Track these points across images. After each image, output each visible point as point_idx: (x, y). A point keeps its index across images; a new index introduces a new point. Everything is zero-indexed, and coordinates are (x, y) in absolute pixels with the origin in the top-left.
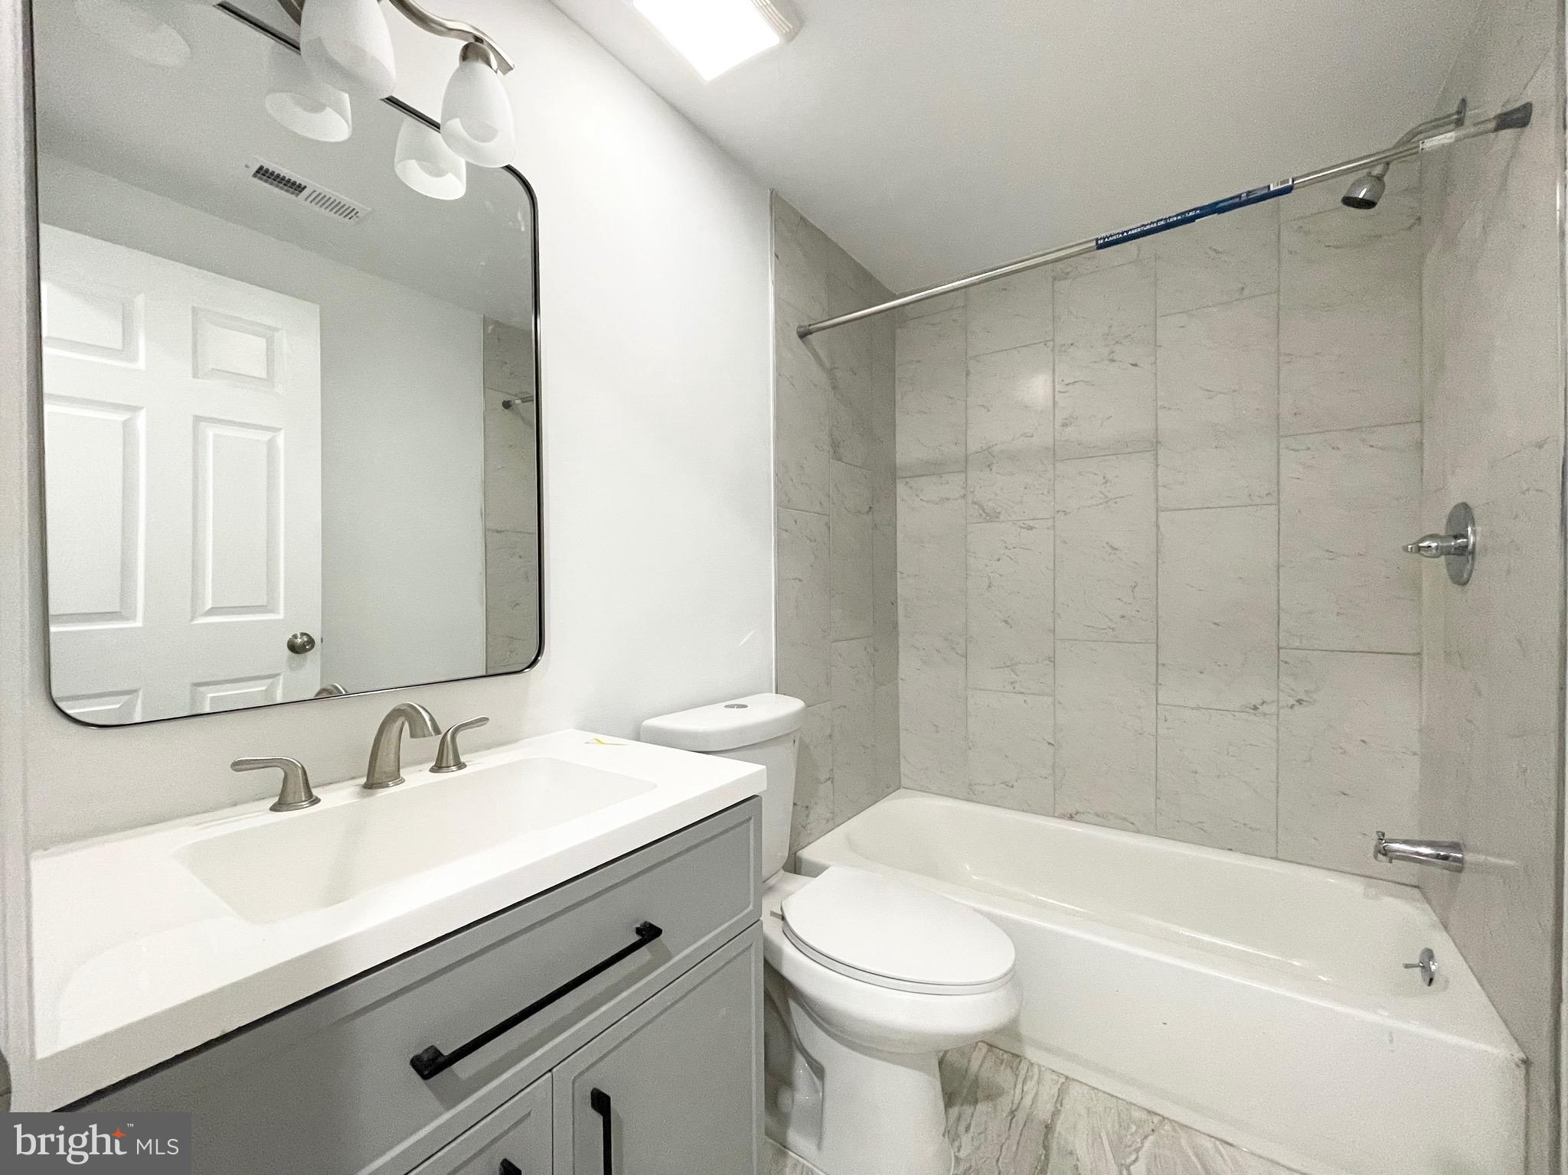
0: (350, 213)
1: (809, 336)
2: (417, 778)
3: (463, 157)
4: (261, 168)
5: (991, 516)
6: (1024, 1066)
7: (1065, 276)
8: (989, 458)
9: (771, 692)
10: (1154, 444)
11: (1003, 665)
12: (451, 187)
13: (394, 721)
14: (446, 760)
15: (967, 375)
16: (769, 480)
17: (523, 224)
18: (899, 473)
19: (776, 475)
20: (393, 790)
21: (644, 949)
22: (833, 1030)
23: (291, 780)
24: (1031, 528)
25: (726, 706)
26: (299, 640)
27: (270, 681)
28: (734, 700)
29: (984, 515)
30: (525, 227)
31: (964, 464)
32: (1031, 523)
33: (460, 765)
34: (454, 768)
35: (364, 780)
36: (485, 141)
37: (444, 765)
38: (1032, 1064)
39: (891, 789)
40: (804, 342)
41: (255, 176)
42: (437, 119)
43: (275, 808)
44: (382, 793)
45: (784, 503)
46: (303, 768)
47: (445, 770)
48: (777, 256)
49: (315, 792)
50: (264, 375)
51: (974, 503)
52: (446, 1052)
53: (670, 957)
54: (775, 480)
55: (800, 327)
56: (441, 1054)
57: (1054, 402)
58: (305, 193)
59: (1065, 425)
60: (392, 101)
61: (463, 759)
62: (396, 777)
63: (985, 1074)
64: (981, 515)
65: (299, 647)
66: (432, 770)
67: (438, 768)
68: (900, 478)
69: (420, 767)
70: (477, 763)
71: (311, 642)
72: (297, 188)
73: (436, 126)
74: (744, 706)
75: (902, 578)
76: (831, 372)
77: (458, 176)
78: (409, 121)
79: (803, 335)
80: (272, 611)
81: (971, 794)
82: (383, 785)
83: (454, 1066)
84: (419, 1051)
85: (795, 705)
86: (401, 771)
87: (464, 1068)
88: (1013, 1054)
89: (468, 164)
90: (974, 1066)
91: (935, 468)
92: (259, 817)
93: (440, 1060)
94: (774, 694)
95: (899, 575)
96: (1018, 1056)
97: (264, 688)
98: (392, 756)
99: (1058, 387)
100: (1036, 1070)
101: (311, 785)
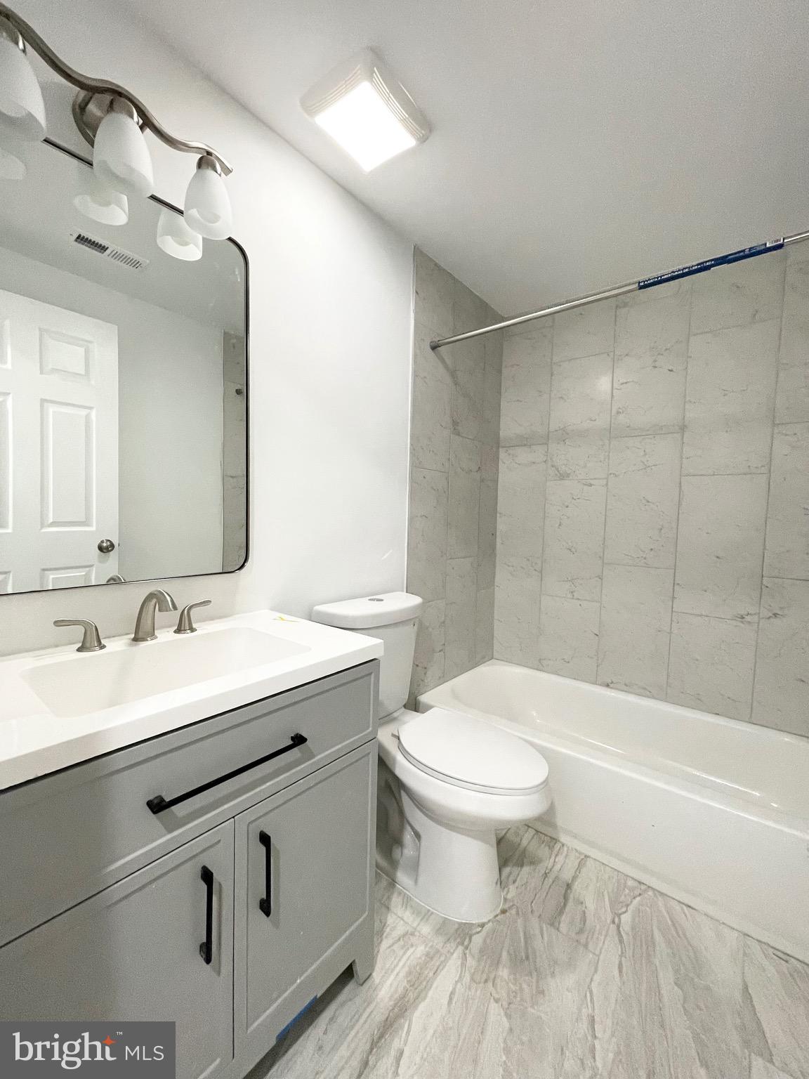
0: (136, 264)
1: (438, 348)
2: (166, 636)
3: (200, 234)
4: (80, 236)
5: (563, 476)
6: (558, 846)
7: (625, 305)
8: (565, 435)
9: (403, 591)
10: (683, 428)
11: (566, 579)
12: (193, 253)
13: (150, 601)
14: (184, 626)
15: (552, 376)
16: (406, 448)
17: (239, 277)
18: (502, 444)
19: (411, 445)
20: (149, 643)
21: (296, 749)
22: (430, 814)
23: (88, 633)
24: (591, 485)
25: (370, 600)
26: (105, 545)
27: (87, 569)
28: (375, 596)
29: (559, 475)
30: (240, 279)
31: (545, 440)
32: (592, 482)
33: (192, 630)
34: (188, 631)
35: (133, 636)
36: (213, 223)
37: (182, 629)
38: (563, 845)
39: (486, 659)
40: (435, 353)
41: (76, 241)
42: (182, 208)
43: (79, 650)
44: (143, 644)
45: (416, 465)
46: (96, 627)
47: (183, 632)
48: (417, 292)
49: (103, 642)
50: (83, 373)
51: (553, 466)
52: (167, 800)
53: (314, 756)
54: (410, 449)
55: (431, 342)
56: (164, 801)
57: (612, 396)
58: (108, 252)
59: (618, 413)
60: (153, 197)
61: (194, 626)
62: (152, 635)
63: (531, 848)
64: (556, 475)
65: (105, 548)
66: (175, 632)
67: (178, 631)
68: (503, 447)
69: (168, 629)
70: (203, 629)
71: (112, 546)
72: (103, 249)
73: (181, 212)
74: (382, 600)
75: (500, 517)
76: (453, 374)
77: (196, 245)
78: (165, 210)
79: (434, 347)
80: (88, 525)
81: (539, 665)
82: (144, 640)
83: (173, 808)
84: (151, 798)
85: (417, 600)
86: (156, 631)
87: (179, 810)
88: (551, 837)
89: (204, 239)
90: (524, 843)
91: (525, 442)
92: (69, 654)
93: (164, 803)
94: (405, 593)
95: (498, 515)
96: (554, 839)
97: (84, 573)
98: (149, 622)
99: (616, 385)
100: (565, 849)
101: (101, 638)
